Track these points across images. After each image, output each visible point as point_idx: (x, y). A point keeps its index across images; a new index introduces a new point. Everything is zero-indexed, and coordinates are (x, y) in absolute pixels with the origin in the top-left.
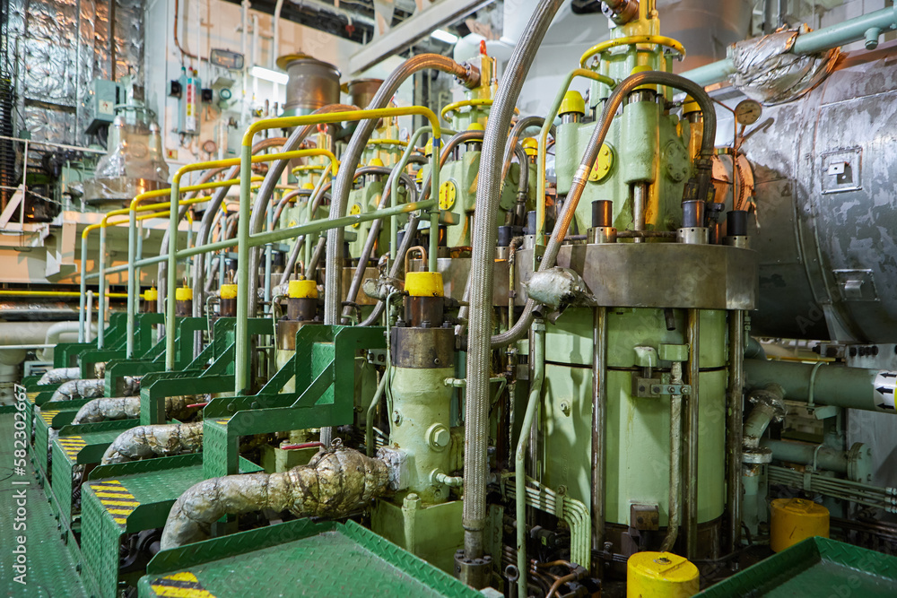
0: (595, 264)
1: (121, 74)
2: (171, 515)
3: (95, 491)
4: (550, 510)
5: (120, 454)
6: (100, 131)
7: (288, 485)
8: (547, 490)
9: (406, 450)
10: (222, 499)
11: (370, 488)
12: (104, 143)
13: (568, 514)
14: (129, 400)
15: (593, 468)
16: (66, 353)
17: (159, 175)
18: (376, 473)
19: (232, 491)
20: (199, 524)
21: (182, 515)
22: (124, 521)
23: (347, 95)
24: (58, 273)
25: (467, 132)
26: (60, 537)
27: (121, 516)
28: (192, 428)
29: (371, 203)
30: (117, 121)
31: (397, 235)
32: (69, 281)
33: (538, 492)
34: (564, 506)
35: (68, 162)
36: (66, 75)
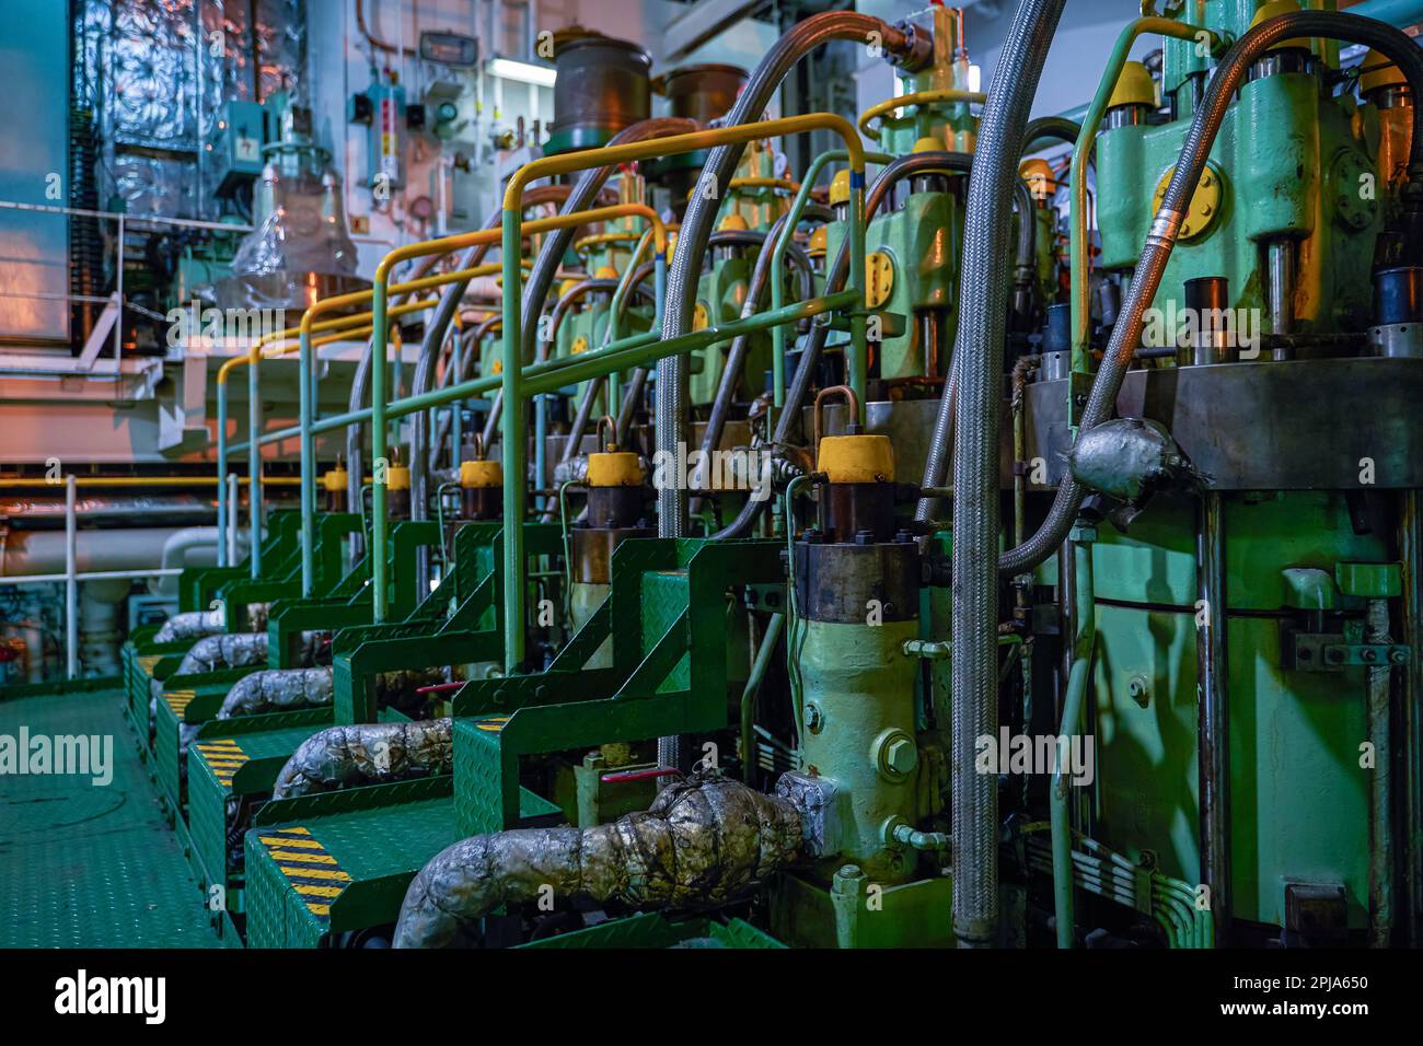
0: (1198, 407)
1: (270, 88)
2: (408, 902)
3: (269, 847)
4: (1123, 896)
5: (305, 777)
6: (238, 192)
7: (617, 849)
8: (1116, 858)
9: (832, 780)
10: (499, 875)
11: (771, 855)
12: (246, 212)
13: (1164, 908)
14: (311, 674)
15: (1203, 812)
16: (199, 583)
17: (341, 264)
18: (780, 826)
19: (516, 860)
20: (459, 922)
21: (427, 904)
22: (325, 910)
23: (661, 99)
24: (179, 446)
25: (914, 156)
26: (208, 923)
27: (319, 900)
28: (428, 730)
29: (727, 299)
30: (268, 173)
31: (784, 358)
32: (195, 458)
33: (1095, 862)
34: (1154, 891)
35: (189, 250)
36: (180, 97)
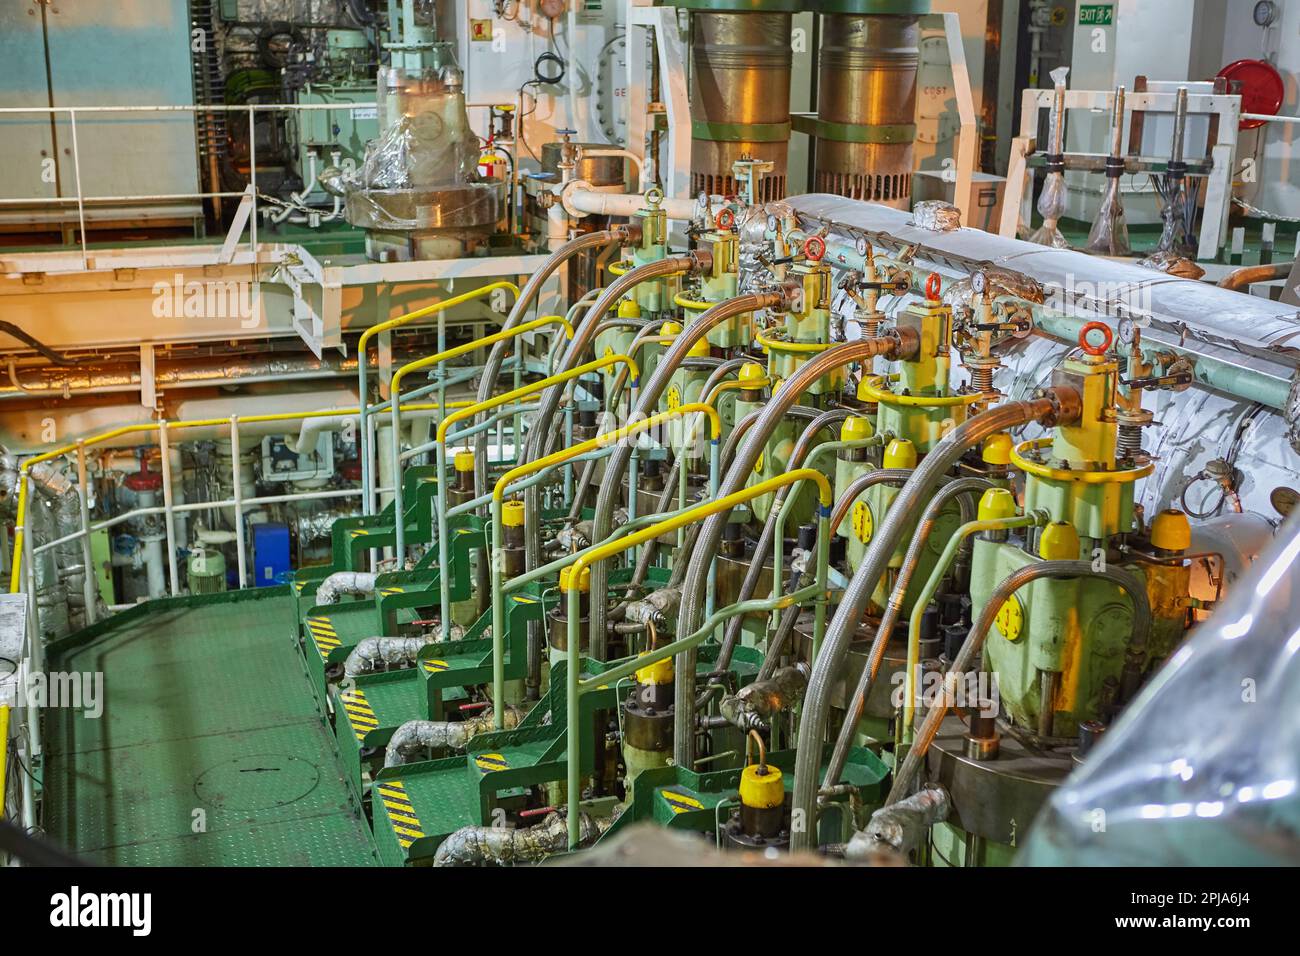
27: (405, 837)
35: (308, 85)
